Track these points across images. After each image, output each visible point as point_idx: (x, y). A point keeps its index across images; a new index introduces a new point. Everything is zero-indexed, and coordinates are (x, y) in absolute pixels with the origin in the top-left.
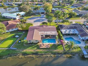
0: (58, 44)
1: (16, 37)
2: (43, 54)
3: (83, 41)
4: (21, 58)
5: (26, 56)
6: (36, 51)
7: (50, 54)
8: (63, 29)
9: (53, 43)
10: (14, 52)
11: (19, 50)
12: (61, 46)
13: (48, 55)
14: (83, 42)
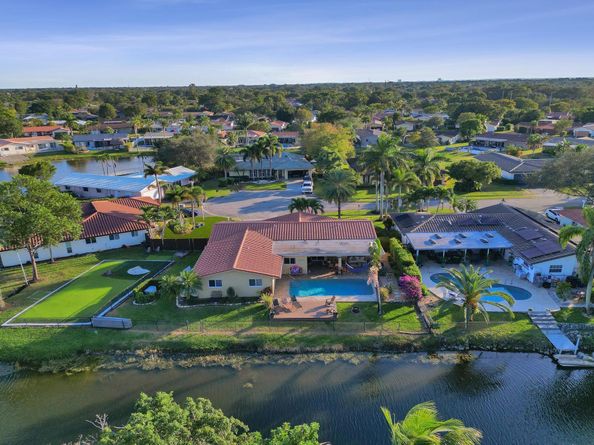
0: (388, 299)
1: (131, 271)
2: (295, 353)
3: (546, 285)
4: (157, 369)
5: (182, 363)
6: (248, 337)
7: (340, 352)
8: (419, 231)
9: (353, 299)
10: (112, 342)
11: (142, 332)
12: (406, 309)
13: (322, 356)
14: (544, 291)
